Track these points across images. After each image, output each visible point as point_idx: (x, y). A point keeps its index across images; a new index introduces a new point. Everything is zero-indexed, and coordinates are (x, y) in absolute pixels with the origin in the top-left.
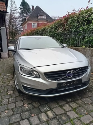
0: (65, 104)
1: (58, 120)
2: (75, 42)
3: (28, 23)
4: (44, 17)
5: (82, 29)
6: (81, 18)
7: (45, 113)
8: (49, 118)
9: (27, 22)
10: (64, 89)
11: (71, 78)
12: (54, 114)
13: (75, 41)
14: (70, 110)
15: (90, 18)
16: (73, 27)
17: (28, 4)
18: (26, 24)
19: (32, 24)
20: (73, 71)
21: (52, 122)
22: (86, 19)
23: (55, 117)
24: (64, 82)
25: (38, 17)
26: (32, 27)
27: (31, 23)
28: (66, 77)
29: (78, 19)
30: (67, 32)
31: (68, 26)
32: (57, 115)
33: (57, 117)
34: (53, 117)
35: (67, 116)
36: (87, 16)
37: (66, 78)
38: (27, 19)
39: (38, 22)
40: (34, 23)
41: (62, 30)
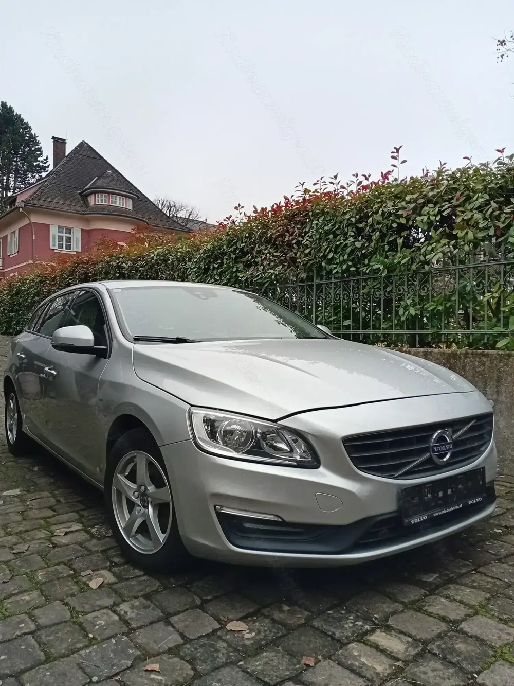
0: (426, 596)
1: (444, 658)
2: (347, 323)
3: (26, 222)
4: (118, 202)
5: (383, 263)
6: (378, 217)
7: (359, 641)
8: (398, 660)
9: (21, 217)
10: (425, 518)
11: (448, 465)
12: (410, 639)
13: (346, 318)
14: (469, 616)
15: (419, 218)
16: (336, 252)
17: (27, 127)
18: (16, 228)
19: (54, 231)
20: (454, 432)
21: (425, 673)
22: (403, 221)
23: (423, 650)
24: (424, 484)
25: (85, 197)
26: (54, 245)
27: (48, 226)
28: (430, 460)
29: (360, 221)
30: (304, 275)
31: (307, 246)
32: (425, 643)
33: (433, 647)
34: (413, 652)
35: (471, 637)
36: (404, 208)
37: (431, 466)
38: (26, 202)
39: (88, 221)
40: (66, 224)
41: (276, 266)
